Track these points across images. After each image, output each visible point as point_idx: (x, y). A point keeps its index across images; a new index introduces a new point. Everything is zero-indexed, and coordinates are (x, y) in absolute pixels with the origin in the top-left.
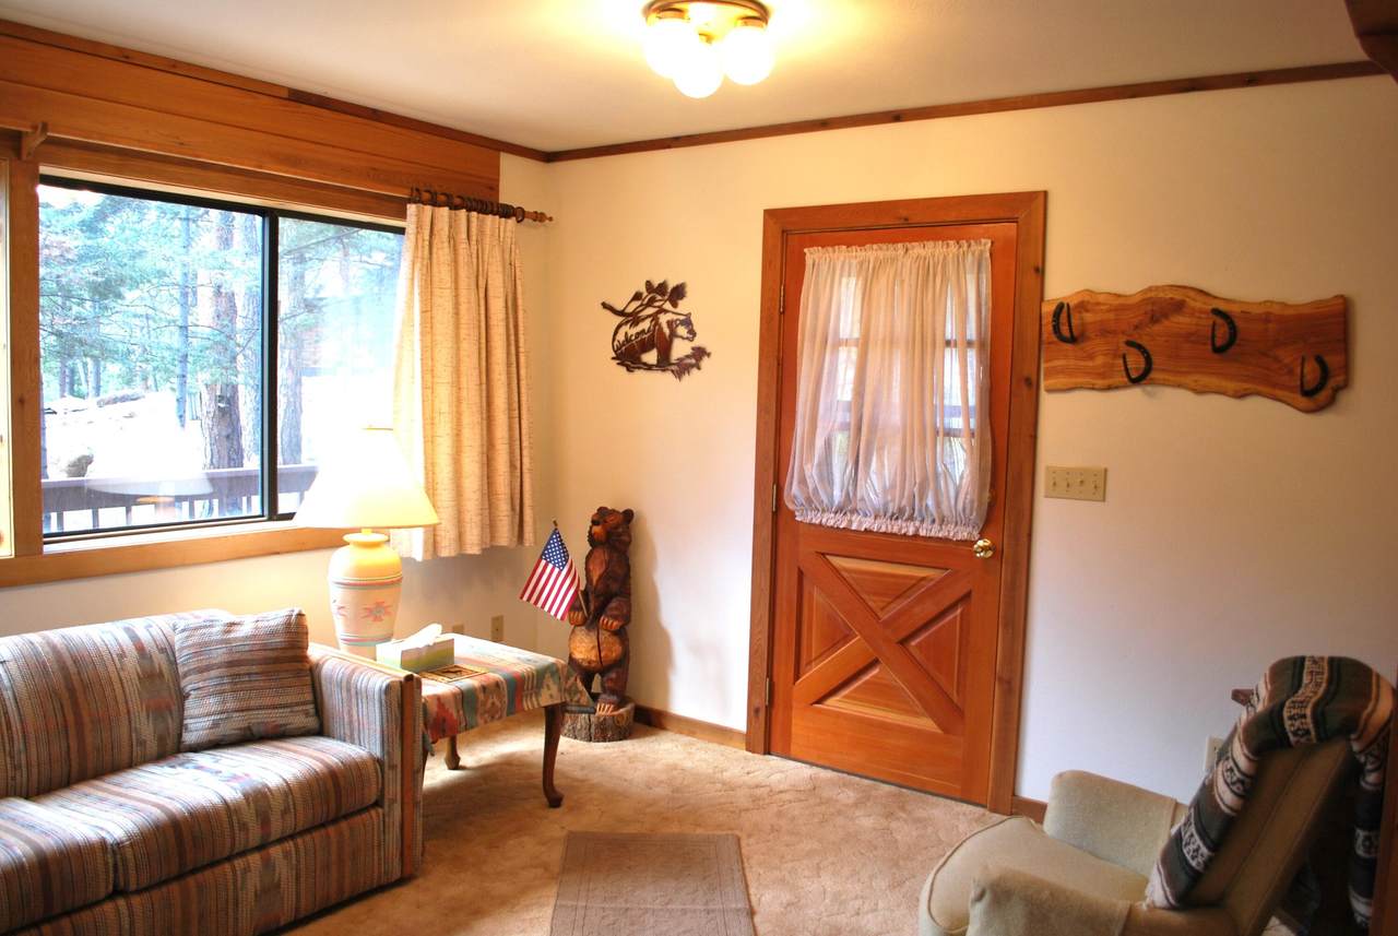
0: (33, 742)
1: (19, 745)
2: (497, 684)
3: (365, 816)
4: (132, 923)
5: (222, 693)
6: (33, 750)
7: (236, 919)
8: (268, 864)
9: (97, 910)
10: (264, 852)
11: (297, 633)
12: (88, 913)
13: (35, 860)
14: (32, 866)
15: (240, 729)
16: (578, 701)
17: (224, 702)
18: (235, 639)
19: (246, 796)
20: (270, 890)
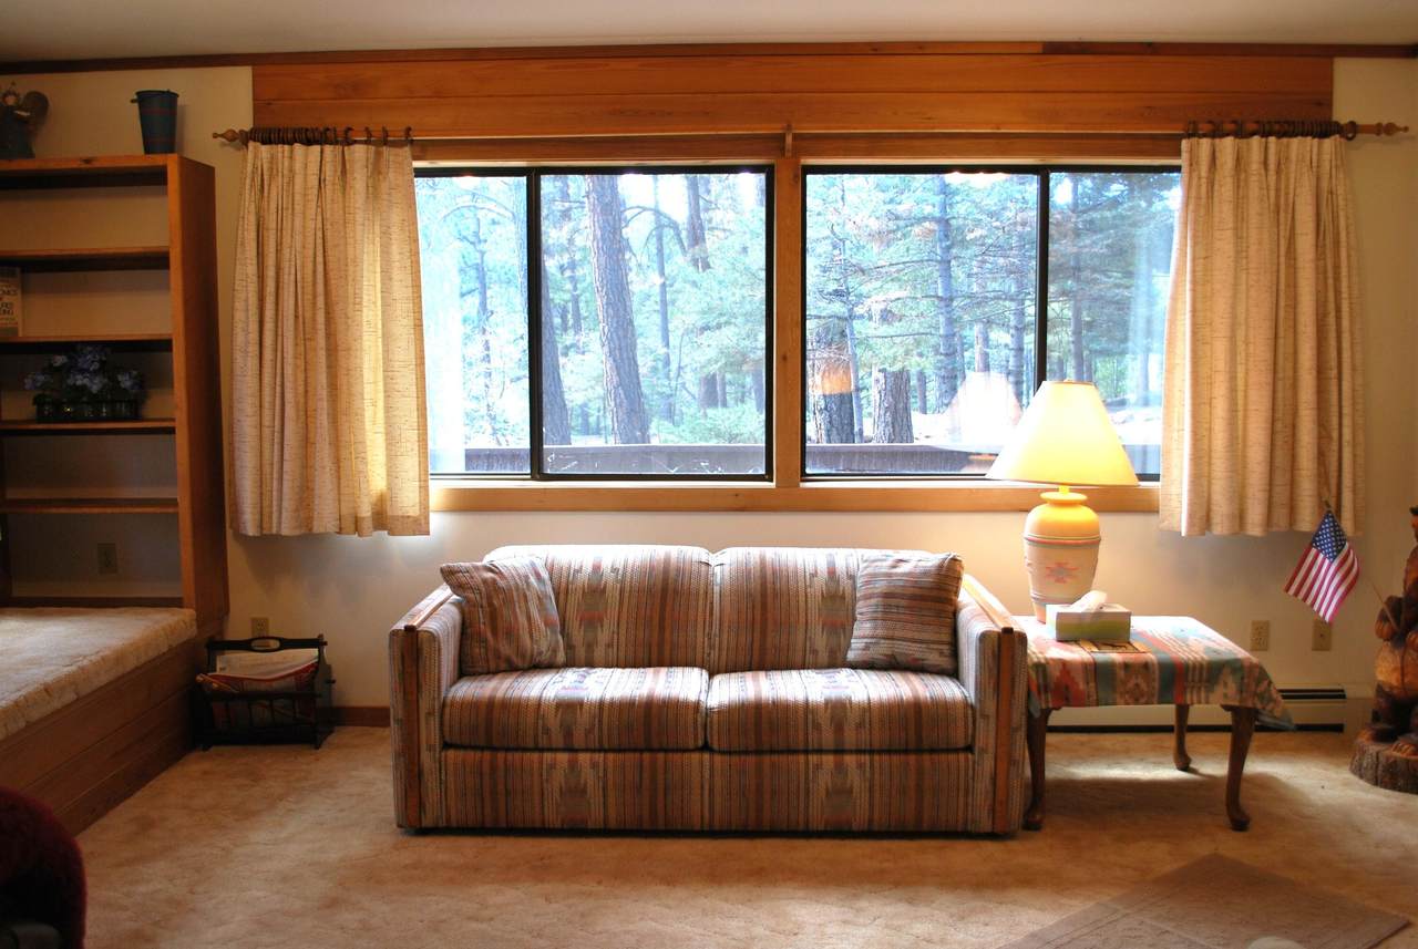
0: (726, 630)
1: (716, 629)
2: (1146, 666)
3: (952, 757)
4: (712, 776)
5: (875, 619)
6: (725, 636)
7: (807, 807)
8: (840, 768)
9: (686, 755)
10: (839, 757)
11: (947, 576)
12: (679, 755)
13: (644, 700)
14: (640, 703)
15: (885, 655)
16: (1271, 711)
17: (875, 628)
18: (896, 574)
19: (827, 702)
20: (841, 792)
